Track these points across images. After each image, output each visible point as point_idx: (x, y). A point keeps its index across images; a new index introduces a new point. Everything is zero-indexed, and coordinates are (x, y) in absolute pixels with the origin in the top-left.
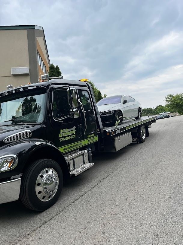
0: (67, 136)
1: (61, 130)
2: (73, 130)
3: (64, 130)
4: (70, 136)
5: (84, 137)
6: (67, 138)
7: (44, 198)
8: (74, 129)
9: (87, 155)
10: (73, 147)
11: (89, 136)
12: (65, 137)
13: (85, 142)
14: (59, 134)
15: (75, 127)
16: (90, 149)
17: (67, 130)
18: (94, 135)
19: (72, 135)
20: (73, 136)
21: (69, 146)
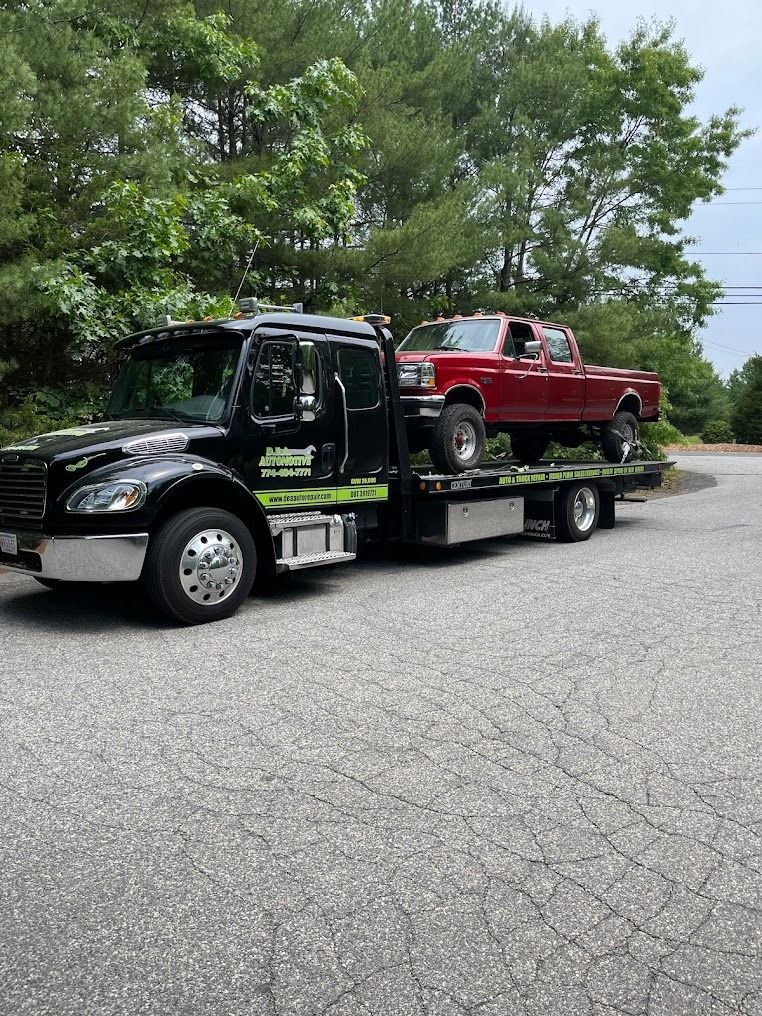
0: (284, 467)
1: (269, 450)
2: (306, 455)
3: (278, 449)
4: (294, 467)
5: (339, 481)
6: (284, 473)
7: (207, 597)
8: (309, 452)
9: (341, 529)
10: (296, 498)
11: (353, 481)
12: (278, 468)
13: (342, 495)
14: (263, 458)
15: (312, 448)
16: (352, 515)
17: (286, 451)
18: (374, 480)
19: (302, 467)
20: (303, 470)
21: (289, 494)
